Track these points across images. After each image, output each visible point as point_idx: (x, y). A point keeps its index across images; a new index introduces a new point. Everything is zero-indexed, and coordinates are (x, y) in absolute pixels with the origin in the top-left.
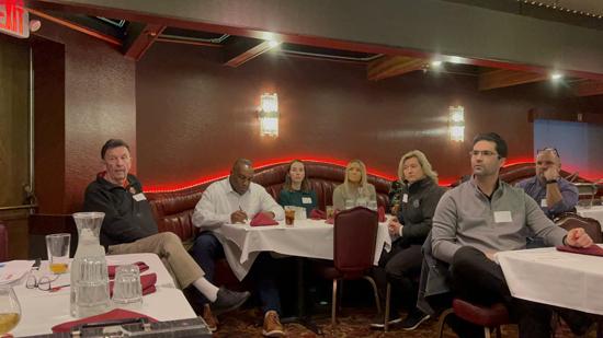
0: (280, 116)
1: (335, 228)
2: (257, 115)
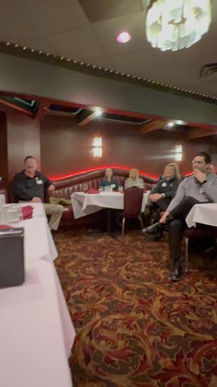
0: (102, 147)
1: (125, 196)
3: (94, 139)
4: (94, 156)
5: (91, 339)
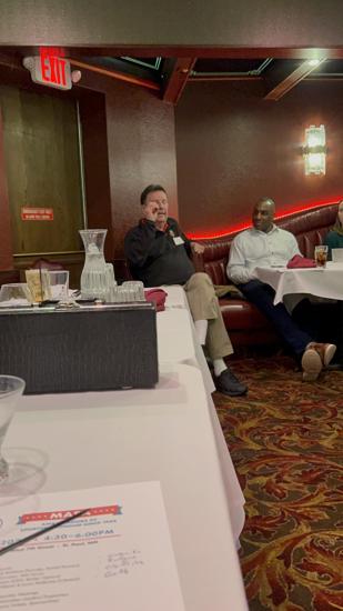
3: (307, 130)
4: (307, 173)
5: (287, 565)
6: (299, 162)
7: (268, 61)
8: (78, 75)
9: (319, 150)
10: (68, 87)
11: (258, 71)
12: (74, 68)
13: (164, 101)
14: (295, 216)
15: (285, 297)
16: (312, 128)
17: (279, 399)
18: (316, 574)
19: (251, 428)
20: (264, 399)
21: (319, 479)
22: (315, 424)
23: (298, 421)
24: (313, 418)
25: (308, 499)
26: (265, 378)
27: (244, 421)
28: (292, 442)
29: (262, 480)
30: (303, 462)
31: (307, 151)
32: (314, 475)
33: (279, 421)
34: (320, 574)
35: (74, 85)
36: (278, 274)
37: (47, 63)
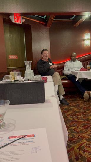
2: (84, 40)
3: (85, 34)
4: (85, 46)
5: (80, 150)
6: (83, 43)
7: (74, 16)
8: (24, 20)
9: (88, 39)
10: (21, 23)
11: (72, 19)
12: (23, 18)
13: (47, 27)
14: (82, 57)
15: (79, 79)
16: (86, 33)
17: (77, 106)
18: (87, 153)
19: (70, 114)
20: (74, 106)
21: (88, 128)
22: (87, 113)
23: (83, 112)
24: (87, 111)
25: (85, 133)
26: (73, 100)
27: (68, 112)
28: (81, 117)
29: (73, 128)
30: (84, 123)
31: (85, 40)
32: (87, 127)
33: (77, 112)
34: (88, 153)
35: (23, 23)
36: (77, 73)
37: (16, 17)
